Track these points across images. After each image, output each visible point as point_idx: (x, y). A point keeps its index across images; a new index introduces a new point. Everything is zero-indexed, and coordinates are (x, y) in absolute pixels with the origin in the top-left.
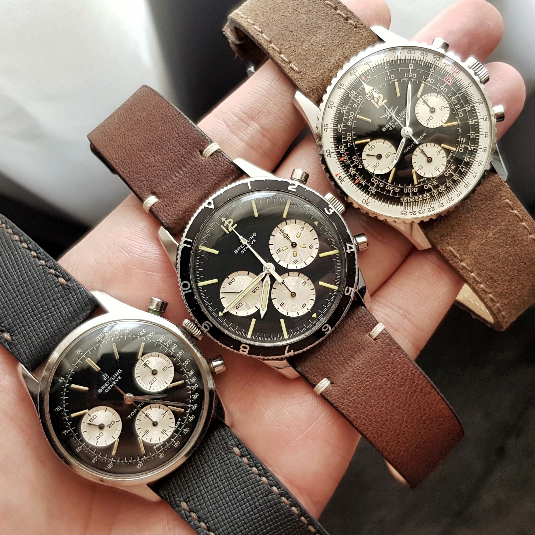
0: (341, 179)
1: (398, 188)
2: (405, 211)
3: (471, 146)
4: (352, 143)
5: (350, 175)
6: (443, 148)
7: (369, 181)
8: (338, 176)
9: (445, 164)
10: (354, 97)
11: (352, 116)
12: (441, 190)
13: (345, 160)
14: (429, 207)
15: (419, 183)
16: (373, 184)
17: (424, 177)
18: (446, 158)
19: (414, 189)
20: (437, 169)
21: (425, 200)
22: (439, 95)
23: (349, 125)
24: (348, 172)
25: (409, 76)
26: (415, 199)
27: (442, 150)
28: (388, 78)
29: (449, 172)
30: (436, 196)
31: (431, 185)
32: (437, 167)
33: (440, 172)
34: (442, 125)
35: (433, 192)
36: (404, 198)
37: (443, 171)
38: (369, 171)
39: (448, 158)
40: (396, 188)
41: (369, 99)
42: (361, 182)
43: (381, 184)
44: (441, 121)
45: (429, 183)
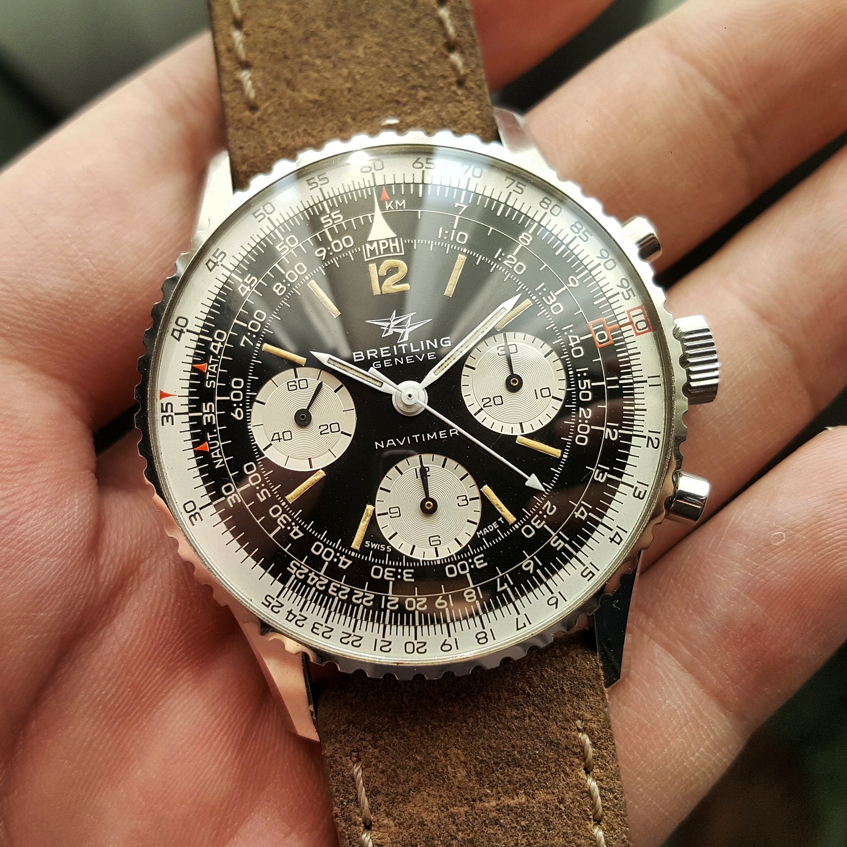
17: (387, 544)
21: (354, 605)
28: (449, 235)
29: (462, 570)
30: (388, 611)
31: (395, 574)
32: (437, 538)
33: (437, 556)
34: (516, 436)
35: (386, 597)
36: (302, 566)
37: (447, 558)
38: (253, 438)
39: (481, 531)
40: (296, 526)
41: (367, 258)
42: (215, 454)
43: (265, 492)
44: (521, 424)
45: (391, 566)
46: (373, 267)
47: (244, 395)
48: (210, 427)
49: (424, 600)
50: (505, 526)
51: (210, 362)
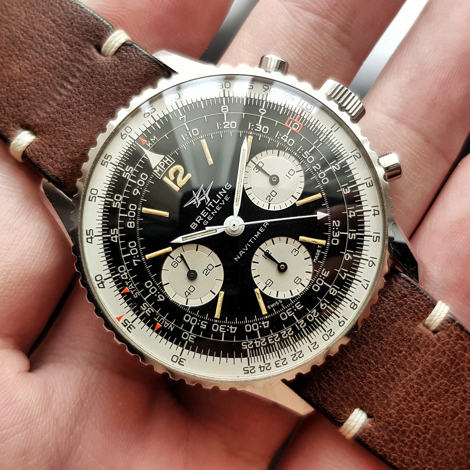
0: (129, 325)
1: (234, 326)
2: (251, 365)
3: (351, 232)
4: (140, 258)
5: (145, 315)
6: (304, 243)
7: (179, 322)
8: (122, 320)
9: (311, 271)
10: (132, 178)
11: (132, 210)
12: (310, 318)
13: (132, 290)
14: (294, 352)
15: (270, 311)
16: (188, 326)
18: (310, 259)
19: (263, 323)
20: (297, 281)
22: (282, 152)
23: (131, 227)
24: (141, 311)
25: (225, 127)
26: (267, 341)
27: (302, 246)
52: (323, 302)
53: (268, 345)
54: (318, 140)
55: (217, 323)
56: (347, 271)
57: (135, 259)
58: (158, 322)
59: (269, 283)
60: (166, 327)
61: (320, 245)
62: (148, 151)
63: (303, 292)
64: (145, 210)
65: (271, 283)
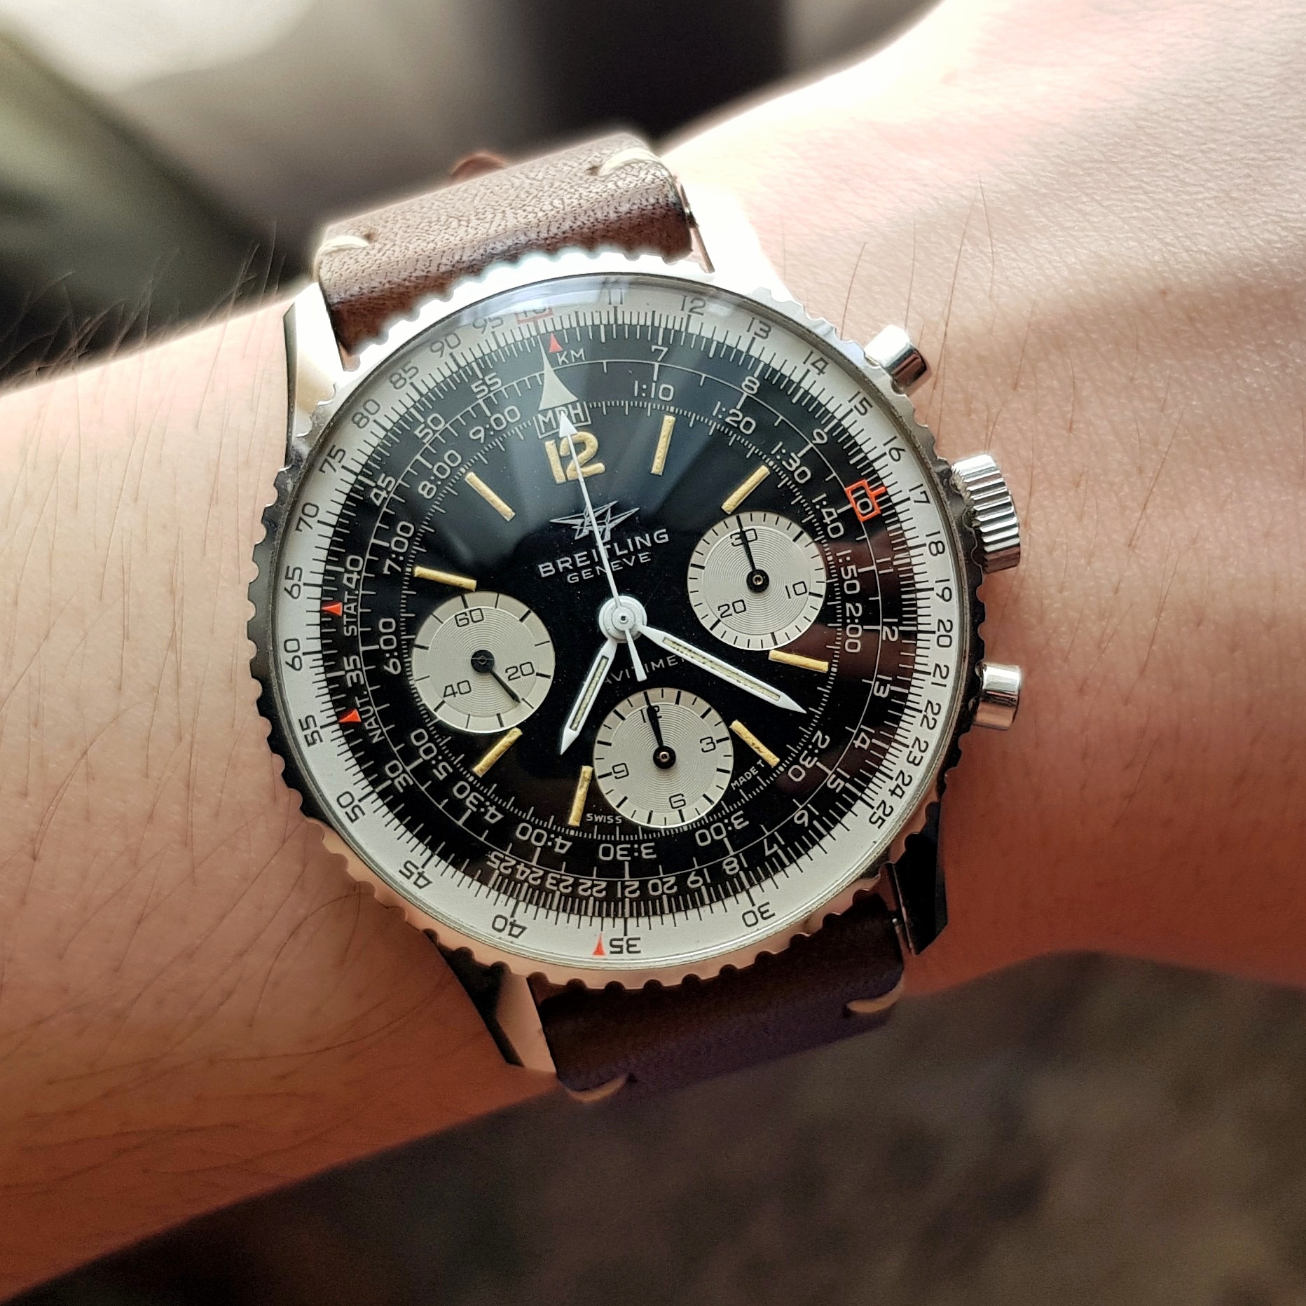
1: (499, 809)
3: (839, 776)
4: (403, 565)
5: (341, 679)
6: (735, 737)
7: (399, 735)
9: (716, 799)
10: (487, 400)
11: (447, 463)
12: (655, 888)
13: (349, 615)
15: (585, 825)
16: (409, 754)
17: (615, 814)
18: (729, 776)
19: (559, 840)
20: (677, 802)
21: (581, 898)
22: (806, 538)
23: (425, 493)
24: (339, 667)
25: (728, 420)
26: (543, 878)
27: (729, 743)
28: (648, 391)
29: (717, 835)
30: (627, 900)
31: (630, 852)
32: (680, 797)
33: (683, 821)
34: (768, 651)
35: (623, 883)
36: (506, 858)
37: (696, 822)
38: (419, 697)
39: (736, 782)
40: (491, 805)
41: (542, 434)
42: (370, 724)
43: (444, 767)
44: (773, 634)
45: (625, 842)
46: (550, 445)
47: (399, 641)
48: (357, 689)
49: (673, 880)
50: (767, 770)
51: (346, 601)
52: (699, 873)
53: (541, 888)
54: (889, 559)
55: (470, 784)
56: (783, 843)
57: (392, 560)
58: (358, 709)
59: (620, 772)
60: (368, 728)
61: (764, 762)
62: (552, 370)
63: (674, 829)
64: (472, 478)
65: (625, 773)
